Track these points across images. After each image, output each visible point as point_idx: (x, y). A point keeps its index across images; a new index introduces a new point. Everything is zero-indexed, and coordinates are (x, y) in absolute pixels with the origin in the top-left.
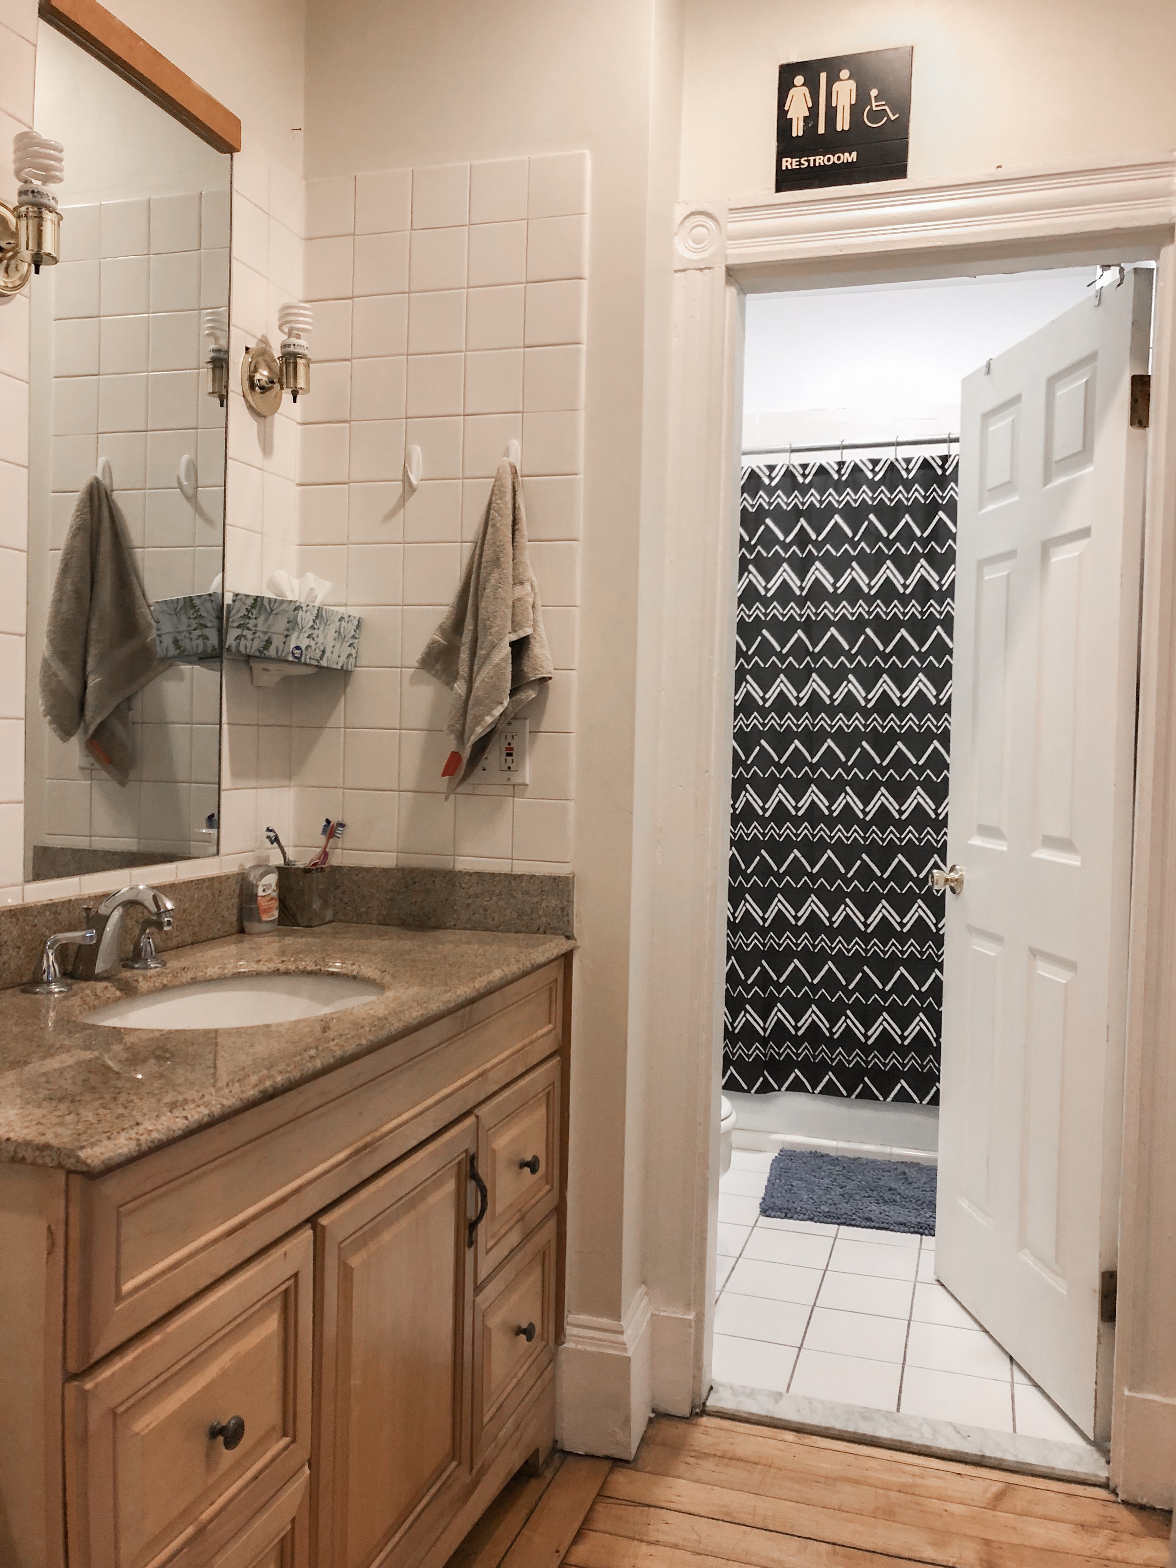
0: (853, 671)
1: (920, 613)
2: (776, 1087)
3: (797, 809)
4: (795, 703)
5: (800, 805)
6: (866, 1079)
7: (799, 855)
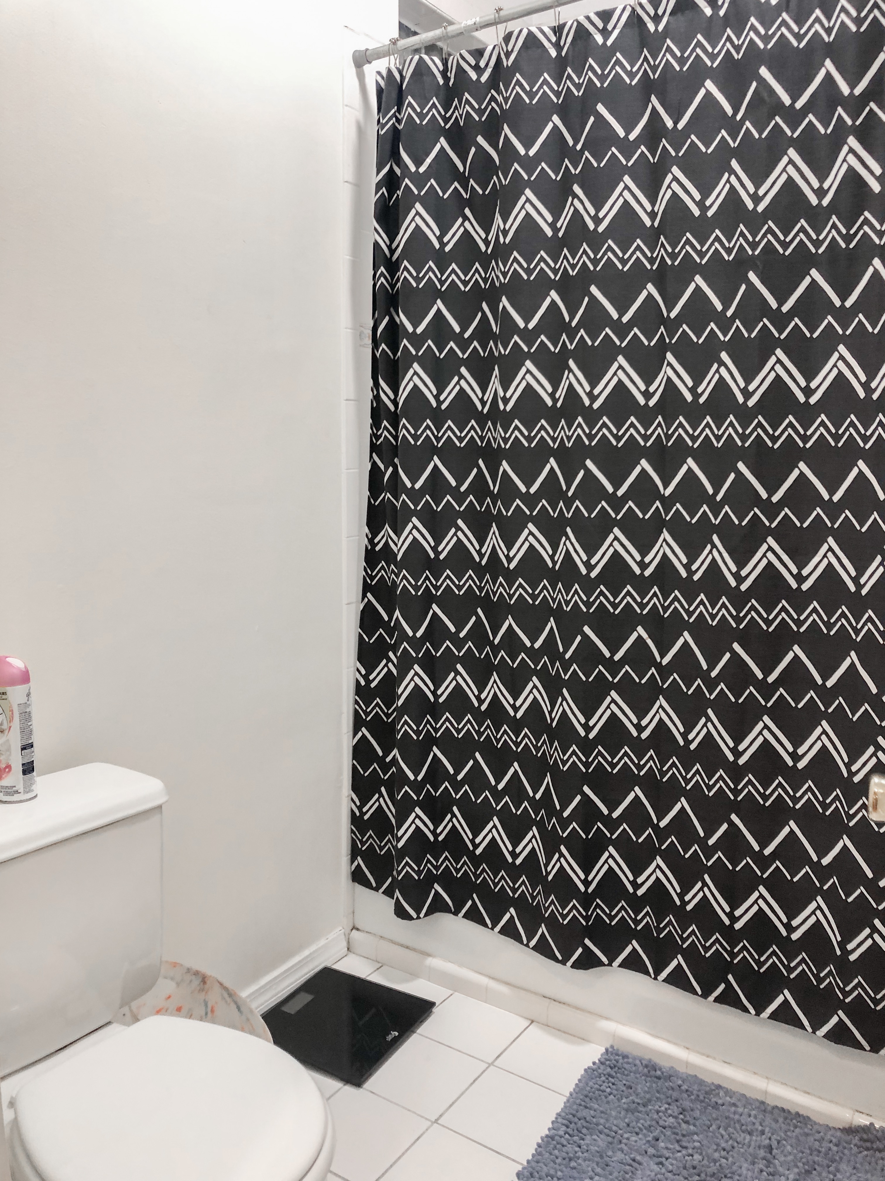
0: (728, 347)
1: (844, 237)
2: (604, 959)
3: (643, 566)
4: (642, 401)
5: (647, 560)
6: (730, 977)
7: (645, 635)
